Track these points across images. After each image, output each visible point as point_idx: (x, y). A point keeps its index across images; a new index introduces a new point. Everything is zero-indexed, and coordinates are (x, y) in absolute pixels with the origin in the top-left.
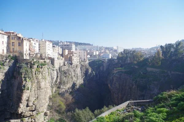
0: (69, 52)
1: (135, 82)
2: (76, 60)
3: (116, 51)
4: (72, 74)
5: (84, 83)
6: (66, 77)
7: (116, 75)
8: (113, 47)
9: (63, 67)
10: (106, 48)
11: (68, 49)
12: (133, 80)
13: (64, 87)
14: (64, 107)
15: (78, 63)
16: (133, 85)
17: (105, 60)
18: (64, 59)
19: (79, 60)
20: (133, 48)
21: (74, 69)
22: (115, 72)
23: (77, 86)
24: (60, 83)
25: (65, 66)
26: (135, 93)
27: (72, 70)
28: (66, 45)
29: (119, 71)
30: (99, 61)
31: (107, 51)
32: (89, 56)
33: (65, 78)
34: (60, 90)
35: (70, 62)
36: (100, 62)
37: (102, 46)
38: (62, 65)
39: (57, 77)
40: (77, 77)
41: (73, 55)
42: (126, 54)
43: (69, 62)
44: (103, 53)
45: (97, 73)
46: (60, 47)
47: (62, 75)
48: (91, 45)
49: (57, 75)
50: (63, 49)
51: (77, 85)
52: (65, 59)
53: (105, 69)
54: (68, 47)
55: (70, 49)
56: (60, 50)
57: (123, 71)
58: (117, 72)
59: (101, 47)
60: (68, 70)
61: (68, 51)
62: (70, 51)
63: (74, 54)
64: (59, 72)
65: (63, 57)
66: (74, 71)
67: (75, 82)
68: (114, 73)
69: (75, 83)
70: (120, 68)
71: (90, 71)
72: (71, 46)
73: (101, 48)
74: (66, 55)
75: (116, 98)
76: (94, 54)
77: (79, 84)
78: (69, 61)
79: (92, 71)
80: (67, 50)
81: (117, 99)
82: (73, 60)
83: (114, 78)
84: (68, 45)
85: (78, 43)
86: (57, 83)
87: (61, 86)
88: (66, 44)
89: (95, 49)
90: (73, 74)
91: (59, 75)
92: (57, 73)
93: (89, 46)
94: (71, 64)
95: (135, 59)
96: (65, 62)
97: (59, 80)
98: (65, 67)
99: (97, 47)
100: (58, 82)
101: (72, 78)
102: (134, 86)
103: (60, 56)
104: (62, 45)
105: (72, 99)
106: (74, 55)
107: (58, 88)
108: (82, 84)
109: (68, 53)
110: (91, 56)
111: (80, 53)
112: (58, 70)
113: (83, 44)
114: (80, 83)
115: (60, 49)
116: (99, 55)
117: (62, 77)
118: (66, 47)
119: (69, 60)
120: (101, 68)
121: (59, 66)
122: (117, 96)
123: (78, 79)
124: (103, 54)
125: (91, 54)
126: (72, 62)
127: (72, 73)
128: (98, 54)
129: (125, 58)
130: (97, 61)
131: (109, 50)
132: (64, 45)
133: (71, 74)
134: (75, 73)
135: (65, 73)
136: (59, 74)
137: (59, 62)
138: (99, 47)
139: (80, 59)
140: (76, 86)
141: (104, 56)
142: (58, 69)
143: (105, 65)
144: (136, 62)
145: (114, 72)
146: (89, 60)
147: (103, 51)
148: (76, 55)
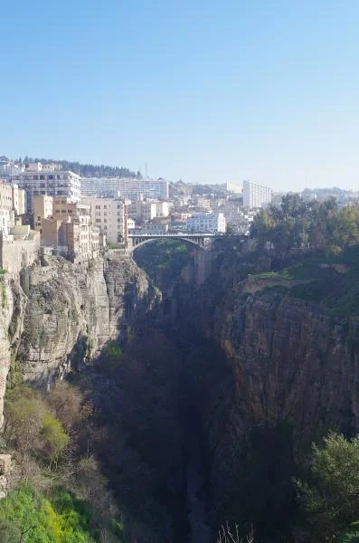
0: (60, 207)
1: (339, 332)
2: (86, 241)
3: (241, 200)
4: (73, 300)
5: (119, 338)
6: (49, 312)
7: (257, 302)
8: (225, 185)
9: (37, 270)
10: (198, 190)
11: (50, 194)
12: (332, 324)
13: (43, 354)
14: (61, 438)
15: (95, 255)
16: (332, 343)
17: (203, 238)
18: (37, 235)
19: (98, 241)
20: (307, 191)
21: (81, 277)
22: (253, 290)
23: (93, 351)
24: (26, 338)
25: (44, 264)
26: (340, 373)
27: (73, 283)
28: (42, 177)
29: (270, 285)
30: (175, 245)
31: (204, 203)
32: (131, 224)
33: (46, 317)
34: (27, 366)
35: (65, 249)
36: (179, 248)
37: (181, 182)
38: (31, 260)
39: (17, 311)
40: (93, 310)
41: (77, 220)
42: (294, 214)
43: (59, 249)
44: (185, 209)
45: (170, 295)
46: (16, 186)
47: (35, 304)
48: (134, 176)
49: (16, 303)
50: (28, 194)
51: (90, 347)
52: (42, 238)
53: (201, 279)
54: (51, 186)
55: (60, 193)
56: (16, 199)
57: (288, 285)
58: (259, 288)
59: (176, 185)
60: (57, 283)
61: (55, 203)
62: (64, 202)
63: (78, 213)
64: (20, 291)
65: (32, 228)
66: (83, 285)
67: (85, 333)
68: (249, 294)
69: (86, 338)
70: (274, 274)
71: (143, 286)
72: (65, 178)
73: (175, 190)
74: (46, 217)
75: (257, 398)
76: (153, 215)
77: (100, 342)
78: (61, 243)
79: (150, 288)
80: (51, 198)
81: (262, 402)
82: (78, 240)
83: (250, 317)
84: (51, 177)
85: (77, 164)
86: (14, 339)
87: (31, 350)
88: (40, 169)
89: (152, 194)
90: (78, 301)
91: (22, 306)
92: (16, 295)
93: (125, 179)
94: (70, 257)
95: (336, 234)
96: (42, 250)
97: (21, 327)
98: (44, 269)
99: (161, 183)
100: (17, 335)
101: (73, 315)
102: (338, 346)
103: (19, 223)
104: (26, 178)
105: (82, 404)
106: (81, 218)
107: (17, 358)
108: (110, 343)
109: (56, 212)
110: (138, 222)
111: (102, 210)
112: (18, 284)
113: (97, 169)
114: (105, 338)
115: (16, 191)
116: (172, 217)
117: (35, 312)
118: (43, 186)
119: (61, 241)
120: (186, 273)
121: (20, 268)
122: (261, 388)
123: (95, 319)
124: (190, 215)
125: (138, 214)
126: (72, 247)
127: (75, 293)
128: (166, 213)
129: (291, 232)
130: (166, 246)
131: (209, 197)
132: (36, 178)
133: (69, 300)
134: (85, 297)
135: (47, 296)
136: (22, 298)
137: (20, 249)
138: (168, 183)
139: (101, 235)
140: (87, 351)
141: (197, 223)
142: (17, 278)
143: (201, 260)
144: (339, 249)
145: (248, 290)
146: (136, 240)
147: (186, 203)
148: (88, 217)
